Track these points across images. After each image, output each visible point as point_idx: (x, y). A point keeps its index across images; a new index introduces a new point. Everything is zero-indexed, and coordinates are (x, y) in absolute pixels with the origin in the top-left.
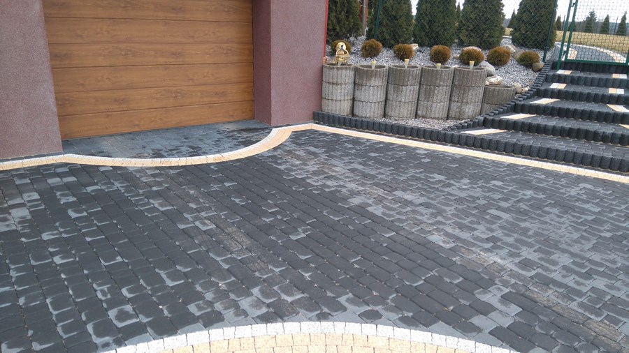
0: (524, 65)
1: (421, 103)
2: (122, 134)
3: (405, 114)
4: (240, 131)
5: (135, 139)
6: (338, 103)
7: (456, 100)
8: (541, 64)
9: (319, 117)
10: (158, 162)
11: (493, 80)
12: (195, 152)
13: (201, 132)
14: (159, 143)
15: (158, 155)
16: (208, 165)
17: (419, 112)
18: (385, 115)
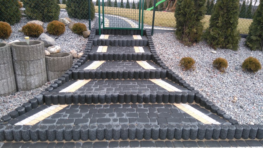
0: (77, 33)
7: (20, 73)
8: (88, 32)
11: (53, 49)
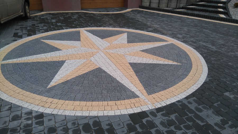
1: (169, 3)
2: (93, 8)
3: (164, 6)
4: (119, 9)
5: (95, 9)
6: (146, 3)
9: (141, 7)
10: (100, 13)
12: (108, 12)
13: (110, 9)
14: (100, 10)
15: (100, 12)
16: (110, 14)
17: (168, 6)
18: (159, 7)
